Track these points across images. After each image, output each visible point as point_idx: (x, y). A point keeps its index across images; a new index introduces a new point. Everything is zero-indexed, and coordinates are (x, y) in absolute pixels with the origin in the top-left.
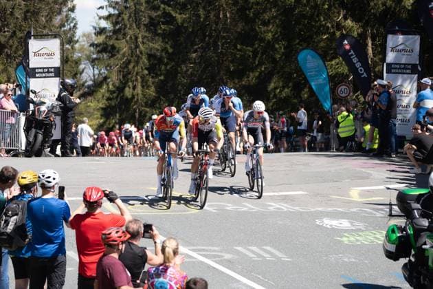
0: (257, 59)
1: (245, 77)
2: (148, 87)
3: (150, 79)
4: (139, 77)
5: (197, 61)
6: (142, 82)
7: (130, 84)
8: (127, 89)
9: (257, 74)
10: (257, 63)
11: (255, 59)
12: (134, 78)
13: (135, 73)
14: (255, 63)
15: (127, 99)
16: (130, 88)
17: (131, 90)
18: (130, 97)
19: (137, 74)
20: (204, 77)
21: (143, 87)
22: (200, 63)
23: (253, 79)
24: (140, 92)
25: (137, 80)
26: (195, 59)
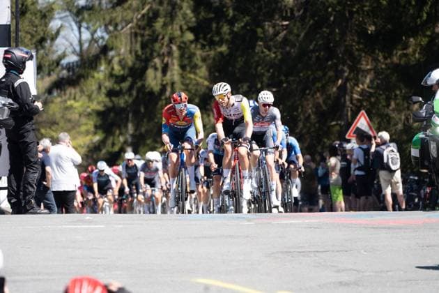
0: (426, 9)
1: (400, 47)
2: (195, 67)
3: (199, 52)
4: (174, 48)
5: (297, 14)
6: (182, 56)
7: (157, 61)
8: (150, 73)
9: (425, 41)
10: (425, 15)
11: (421, 10)
12: (165, 50)
13: (166, 39)
14: (421, 17)
15: (151, 93)
16: (156, 69)
17: (159, 74)
18: (157, 89)
19: (171, 40)
20: (311, 47)
21: (183, 67)
22: (303, 18)
23: (414, 52)
24: (177, 78)
25: (170, 53)
26: (292, 10)
